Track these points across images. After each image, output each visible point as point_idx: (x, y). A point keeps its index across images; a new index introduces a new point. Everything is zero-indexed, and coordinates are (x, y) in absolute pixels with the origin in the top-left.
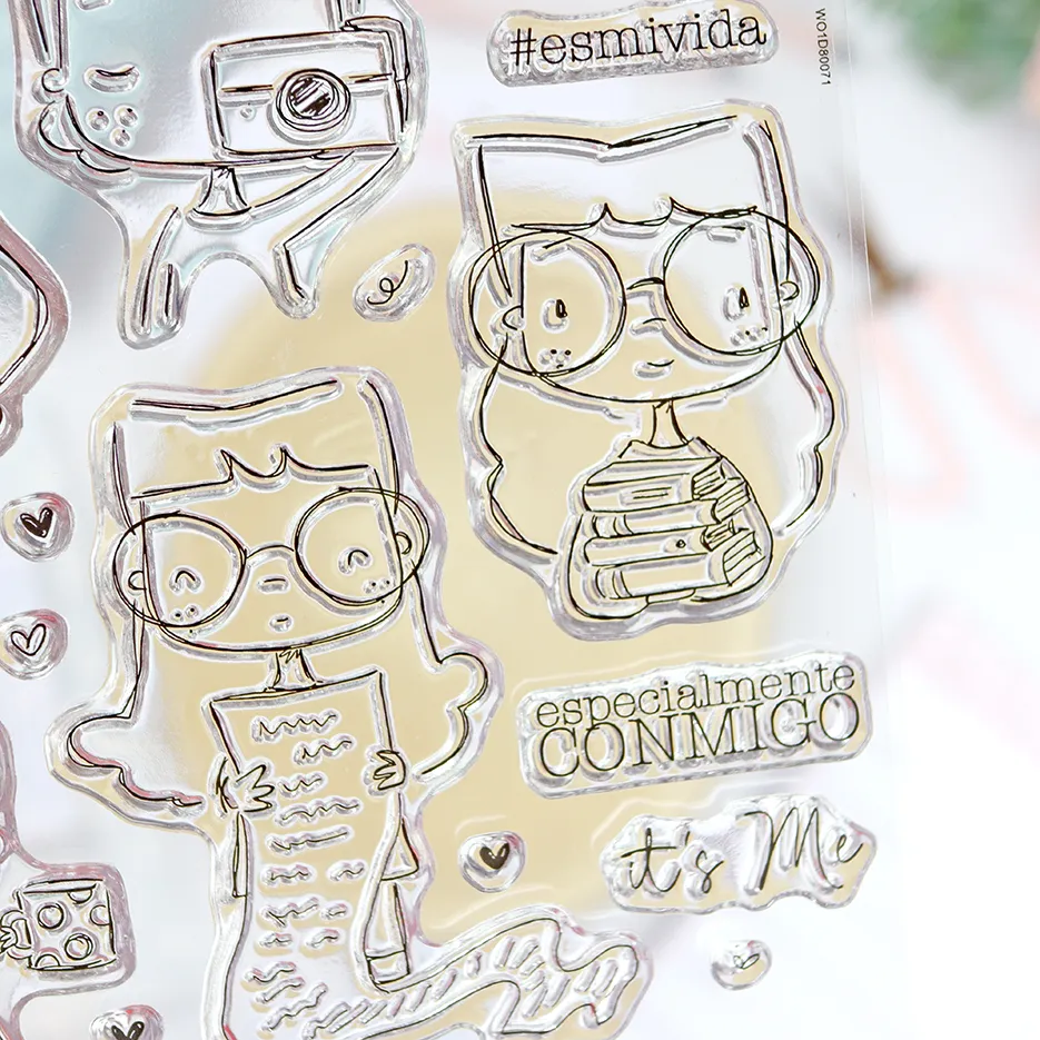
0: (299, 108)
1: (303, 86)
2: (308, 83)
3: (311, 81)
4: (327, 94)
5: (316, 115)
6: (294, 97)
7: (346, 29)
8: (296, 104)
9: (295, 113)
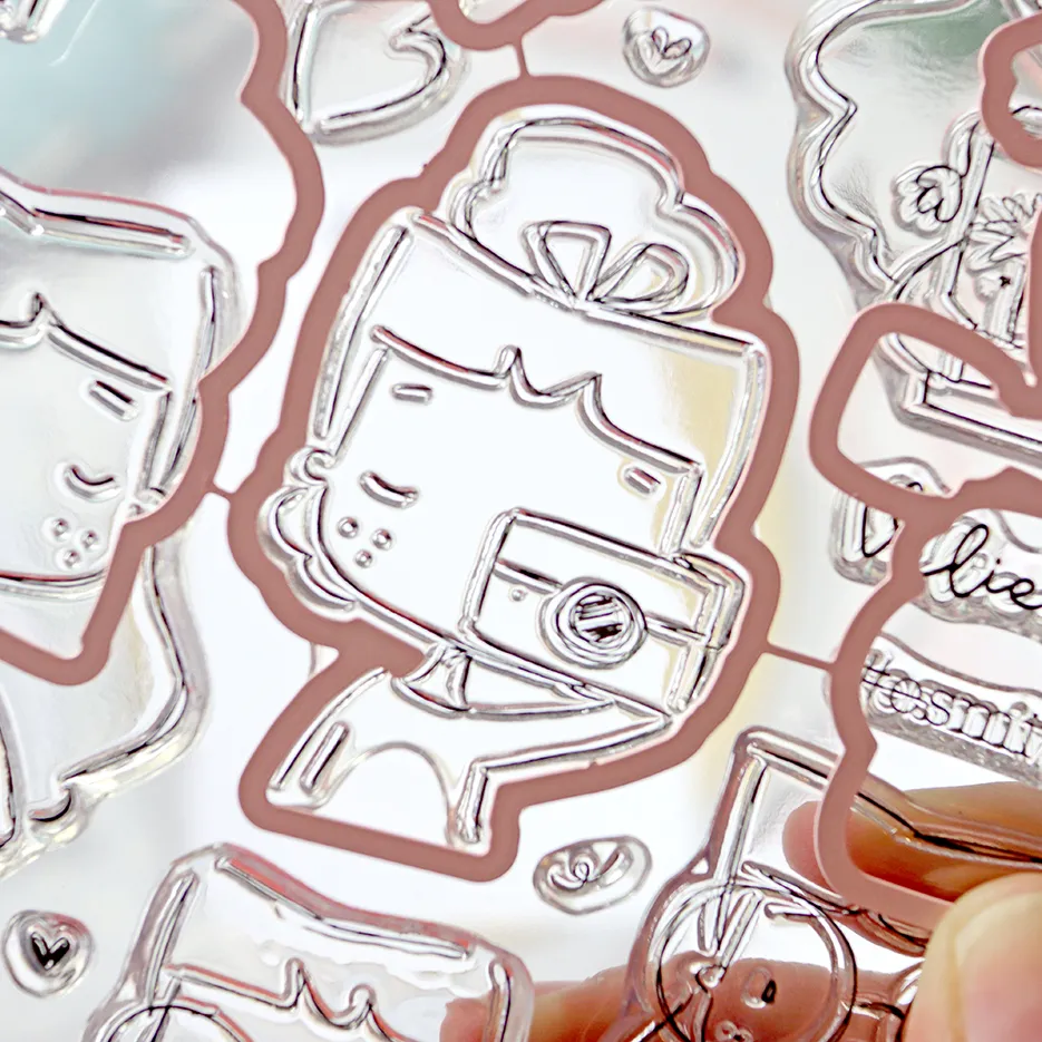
0: (582, 625)
1: (599, 603)
2: (605, 601)
3: (609, 601)
4: (620, 624)
5: (597, 641)
6: (583, 609)
7: (679, 561)
8: (581, 618)
9: (573, 627)
